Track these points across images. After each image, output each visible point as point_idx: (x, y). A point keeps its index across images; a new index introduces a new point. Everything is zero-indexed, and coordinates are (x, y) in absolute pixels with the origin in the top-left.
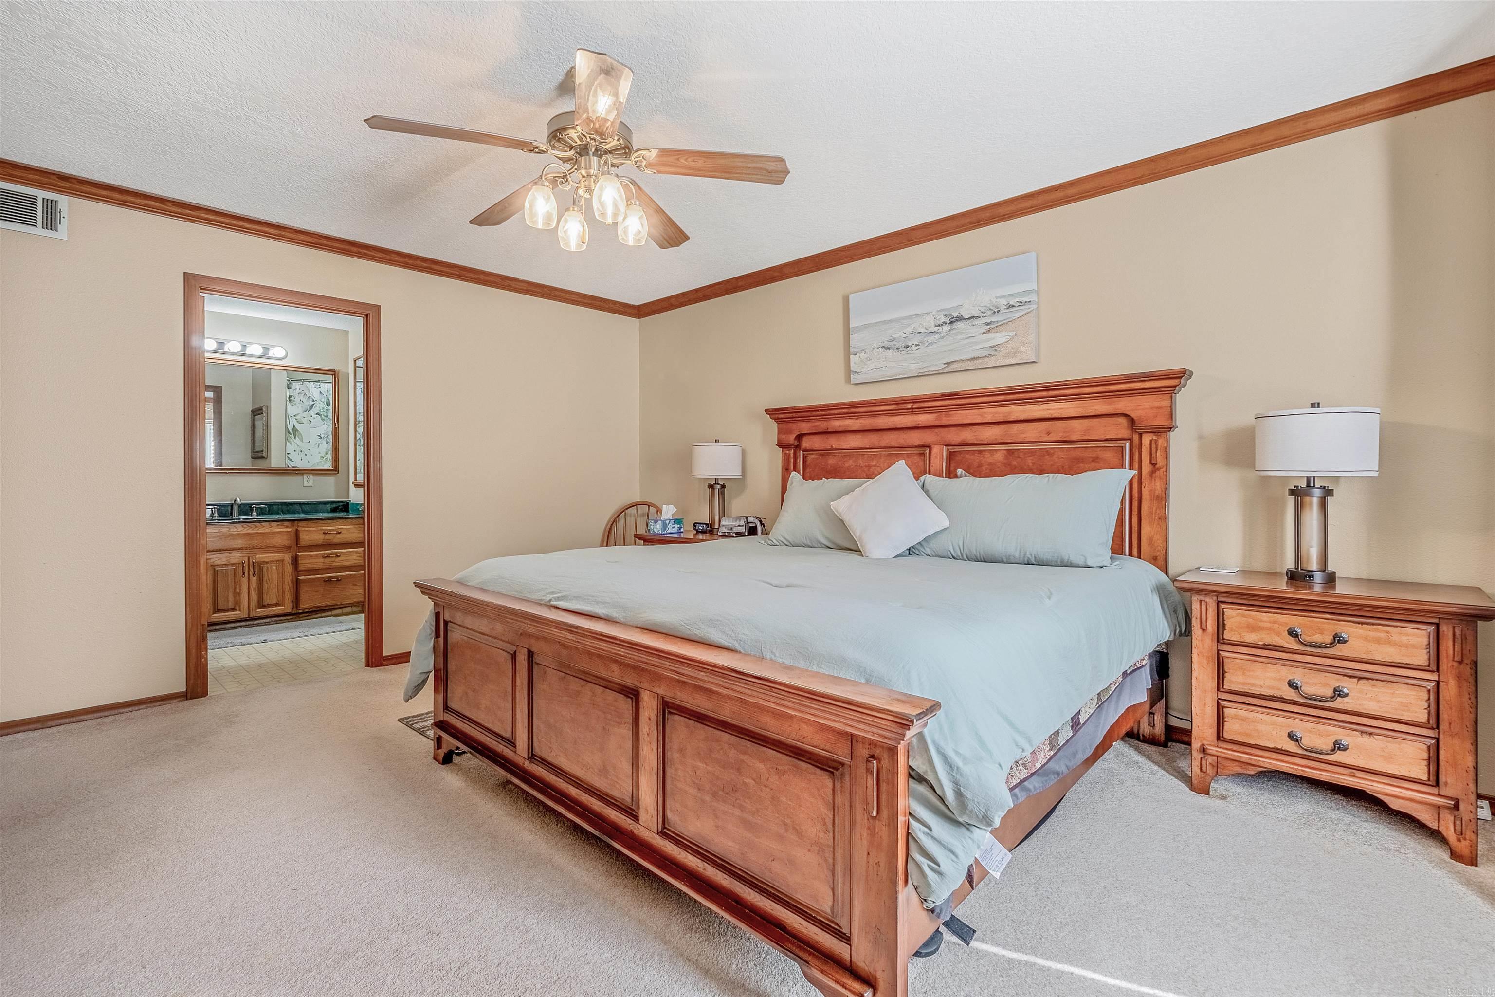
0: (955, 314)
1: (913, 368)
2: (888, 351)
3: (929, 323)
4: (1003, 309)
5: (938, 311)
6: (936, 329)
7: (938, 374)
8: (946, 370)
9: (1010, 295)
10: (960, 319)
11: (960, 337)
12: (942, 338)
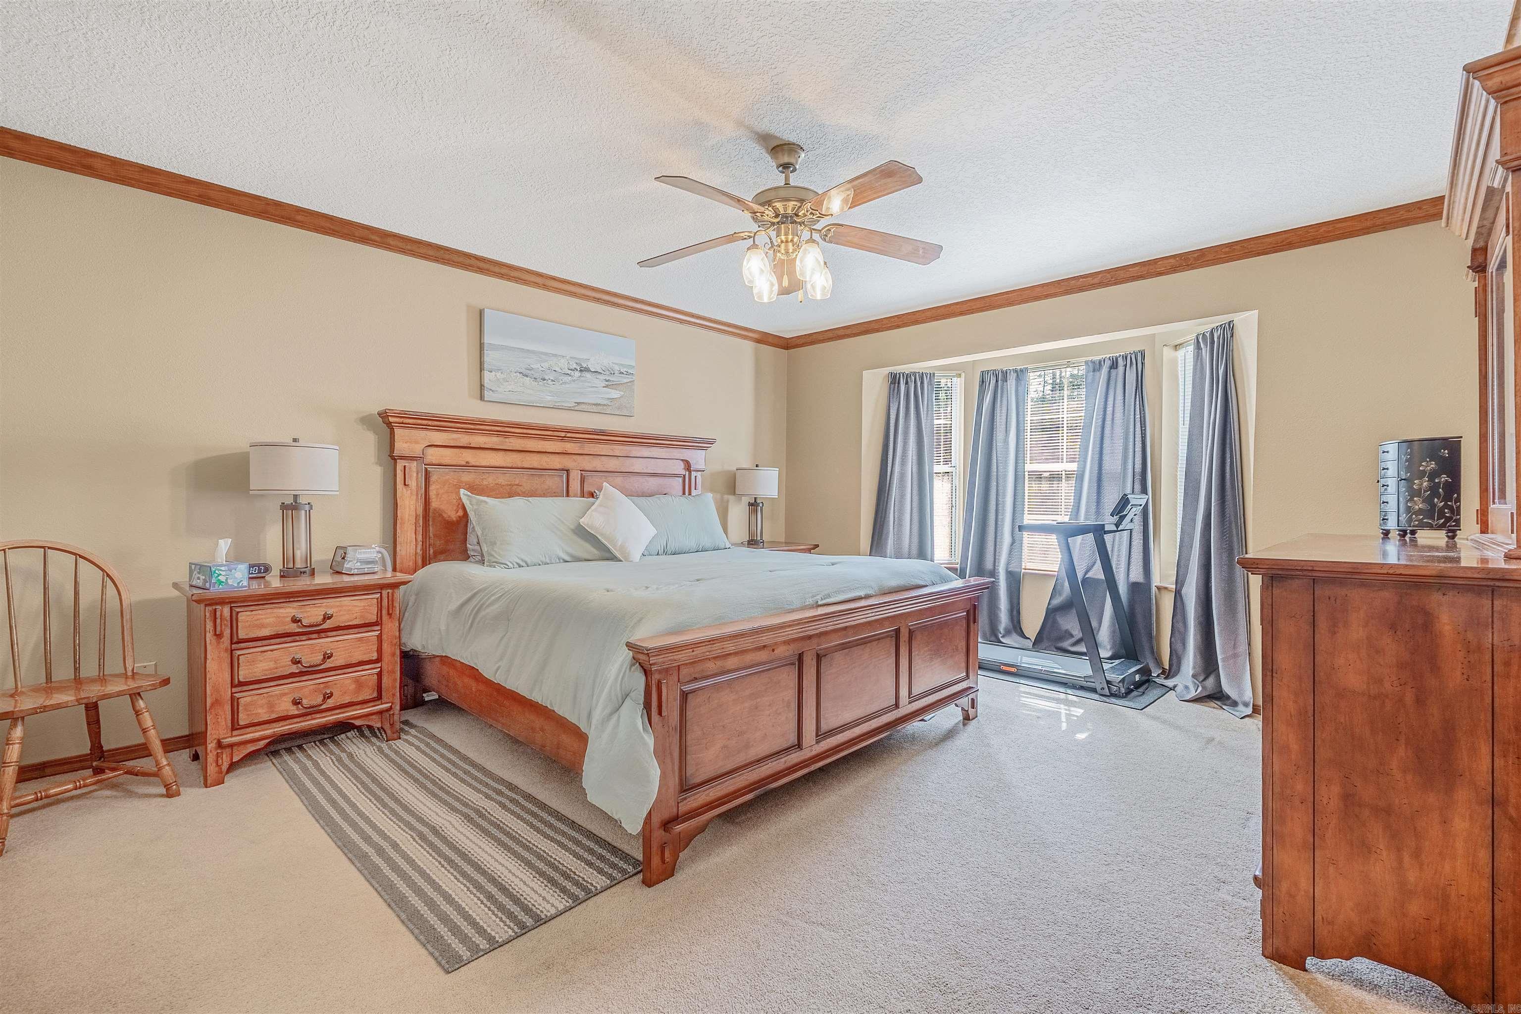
0: (585, 366)
1: (548, 399)
2: (525, 378)
3: (562, 365)
4: (616, 372)
5: (571, 358)
6: (569, 372)
7: (569, 409)
8: (576, 408)
9: (622, 365)
10: (587, 370)
11: (587, 384)
12: (574, 381)
